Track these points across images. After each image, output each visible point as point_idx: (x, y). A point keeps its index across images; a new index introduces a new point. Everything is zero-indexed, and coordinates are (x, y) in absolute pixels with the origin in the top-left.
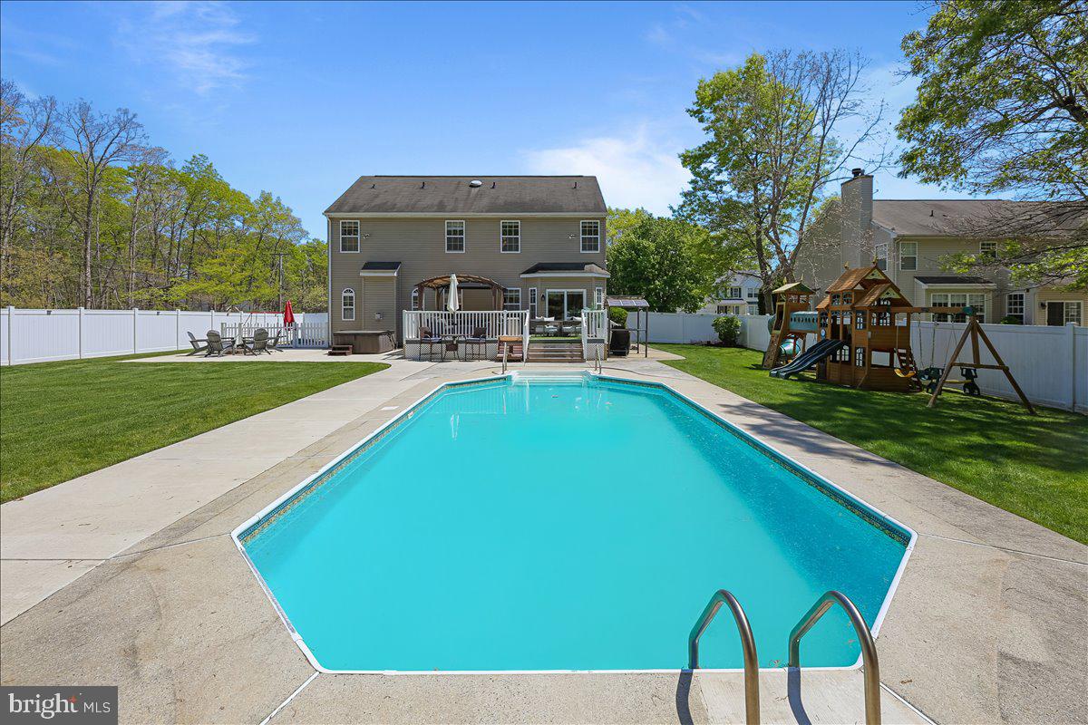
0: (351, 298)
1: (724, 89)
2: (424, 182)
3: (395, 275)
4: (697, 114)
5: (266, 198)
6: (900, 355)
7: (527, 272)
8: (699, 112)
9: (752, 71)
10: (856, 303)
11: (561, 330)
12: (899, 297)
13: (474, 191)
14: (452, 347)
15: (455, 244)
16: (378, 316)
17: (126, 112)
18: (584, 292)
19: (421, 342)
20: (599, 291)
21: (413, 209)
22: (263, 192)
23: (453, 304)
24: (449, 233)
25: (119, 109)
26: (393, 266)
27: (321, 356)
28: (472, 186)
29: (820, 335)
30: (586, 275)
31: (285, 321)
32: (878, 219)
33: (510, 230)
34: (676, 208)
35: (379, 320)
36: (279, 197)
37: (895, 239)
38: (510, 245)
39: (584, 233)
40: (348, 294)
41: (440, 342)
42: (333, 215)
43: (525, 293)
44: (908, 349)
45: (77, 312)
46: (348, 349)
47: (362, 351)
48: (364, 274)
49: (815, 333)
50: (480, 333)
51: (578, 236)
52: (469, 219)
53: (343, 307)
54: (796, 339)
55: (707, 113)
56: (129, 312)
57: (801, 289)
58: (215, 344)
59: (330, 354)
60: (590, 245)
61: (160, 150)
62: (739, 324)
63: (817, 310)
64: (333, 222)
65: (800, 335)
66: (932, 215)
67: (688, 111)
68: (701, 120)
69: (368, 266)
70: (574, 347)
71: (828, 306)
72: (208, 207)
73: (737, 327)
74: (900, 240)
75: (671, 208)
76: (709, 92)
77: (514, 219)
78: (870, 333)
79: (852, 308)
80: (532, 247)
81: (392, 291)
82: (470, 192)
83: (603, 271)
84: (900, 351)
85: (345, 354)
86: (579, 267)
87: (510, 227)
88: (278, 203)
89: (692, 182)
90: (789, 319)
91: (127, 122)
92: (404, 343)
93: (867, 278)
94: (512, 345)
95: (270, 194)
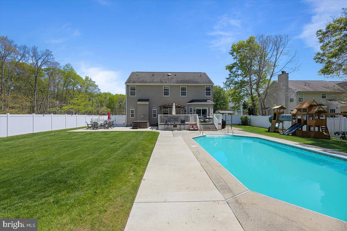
0: (133, 111)
1: (242, 46)
2: (153, 74)
3: (148, 103)
4: (232, 54)
5: (87, 78)
6: (322, 128)
7: (189, 102)
8: (232, 53)
9: (251, 41)
10: (308, 112)
11: (204, 120)
12: (323, 110)
13: (170, 77)
14: (175, 126)
15: (166, 93)
16: (143, 116)
17: (48, 51)
18: (207, 108)
19: (165, 125)
20: (212, 108)
21: (153, 82)
22: (86, 76)
23: (174, 113)
24: (164, 90)
25: (46, 50)
26: (147, 100)
27: (128, 129)
28: (168, 75)
29: (292, 122)
30: (208, 103)
31: (108, 118)
32: (290, 86)
33: (183, 89)
34: (225, 83)
35: (143, 118)
36: (90, 78)
37: (297, 93)
38: (184, 94)
39: (206, 90)
40: (132, 109)
41: (171, 124)
42: (128, 84)
43: (188, 109)
44: (326, 126)
45: (51, 115)
46: (138, 127)
47: (142, 127)
48: (139, 103)
49: (289, 121)
50: (183, 122)
51: (204, 91)
52: (171, 86)
53: (131, 113)
54: (279, 123)
55: (235, 54)
56: (64, 115)
57: (282, 108)
58: (95, 125)
59: (133, 128)
60: (208, 94)
61: (57, 63)
62: (249, 118)
63: (291, 114)
64: (127, 86)
65: (282, 122)
66: (305, 85)
67: (229, 53)
68: (233, 56)
69: (139, 100)
70: (212, 126)
71: (296, 113)
72: (71, 81)
73: (248, 119)
74: (298, 93)
75: (223, 83)
76: (236, 47)
77: (185, 86)
78: (315, 121)
79: (308, 113)
80: (190, 95)
81: (147, 108)
82: (168, 77)
83: (212, 102)
84: (322, 126)
85: (137, 129)
86: (206, 101)
87: (183, 88)
88: (91, 80)
89: (230, 75)
90: (278, 117)
91: (48, 54)
92: (159, 125)
93: (312, 104)
94: (193, 125)
95: (88, 77)
